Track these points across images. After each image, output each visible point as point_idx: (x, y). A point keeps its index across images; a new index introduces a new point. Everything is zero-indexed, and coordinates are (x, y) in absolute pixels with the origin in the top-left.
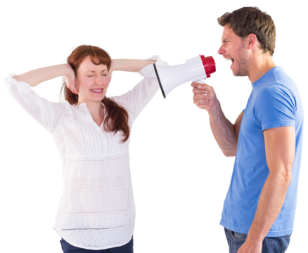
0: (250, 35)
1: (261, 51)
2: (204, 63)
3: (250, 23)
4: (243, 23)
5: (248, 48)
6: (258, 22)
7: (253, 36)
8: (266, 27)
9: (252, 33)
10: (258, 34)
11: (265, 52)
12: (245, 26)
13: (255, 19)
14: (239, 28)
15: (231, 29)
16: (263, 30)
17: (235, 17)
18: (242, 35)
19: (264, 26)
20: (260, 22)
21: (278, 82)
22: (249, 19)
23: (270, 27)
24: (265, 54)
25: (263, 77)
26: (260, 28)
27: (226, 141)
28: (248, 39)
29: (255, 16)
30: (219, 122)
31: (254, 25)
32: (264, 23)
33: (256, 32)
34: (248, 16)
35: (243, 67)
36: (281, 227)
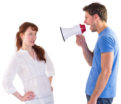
0: (95, 14)
1: (101, 21)
2: (81, 28)
3: (95, 10)
4: (92, 10)
5: (95, 20)
6: (98, 9)
7: (97, 15)
8: (102, 10)
9: (96, 13)
10: (99, 14)
11: (102, 21)
12: (93, 11)
13: (97, 8)
14: (91, 12)
15: (88, 13)
16: (101, 12)
17: (89, 7)
18: (92, 15)
19: (101, 10)
20: (99, 9)
21: (108, 33)
22: (94, 8)
23: (104, 11)
24: (103, 22)
25: (103, 31)
26: (99, 11)
27: (90, 60)
28: (95, 16)
29: (97, 6)
30: (87, 52)
31: (97, 10)
32: (101, 9)
33: (98, 13)
34: (94, 7)
35: (94, 28)
36: (110, 94)
